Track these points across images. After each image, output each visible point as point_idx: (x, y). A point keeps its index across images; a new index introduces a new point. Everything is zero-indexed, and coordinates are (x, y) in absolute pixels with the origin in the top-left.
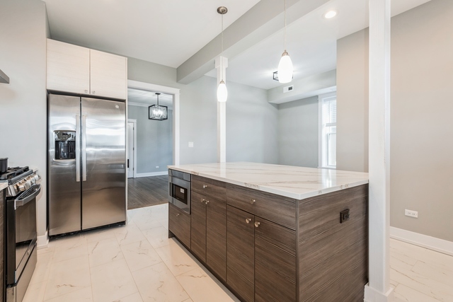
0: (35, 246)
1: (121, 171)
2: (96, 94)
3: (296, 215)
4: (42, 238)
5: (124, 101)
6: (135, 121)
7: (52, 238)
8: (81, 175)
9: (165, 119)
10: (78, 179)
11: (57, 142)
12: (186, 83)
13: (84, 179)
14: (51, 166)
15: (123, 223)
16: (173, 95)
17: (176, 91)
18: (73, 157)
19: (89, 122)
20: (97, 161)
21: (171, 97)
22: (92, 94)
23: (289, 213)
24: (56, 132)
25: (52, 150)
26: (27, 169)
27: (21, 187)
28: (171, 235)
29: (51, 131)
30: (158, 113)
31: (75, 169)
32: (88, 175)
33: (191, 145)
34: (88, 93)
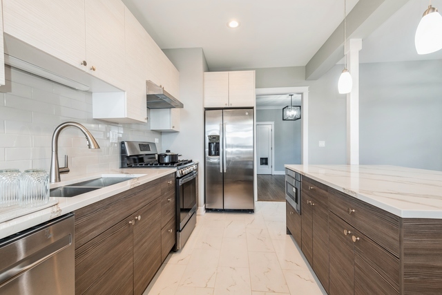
0: (195, 213)
1: (251, 167)
2: (233, 106)
3: (400, 237)
4: (201, 209)
5: (252, 108)
6: (273, 123)
7: (208, 210)
8: (223, 168)
9: (298, 119)
10: (221, 171)
11: (210, 144)
12: (315, 79)
13: (225, 171)
14: (206, 160)
15: (251, 211)
16: (302, 94)
17: (305, 90)
18: (218, 154)
19: (228, 127)
20: (233, 158)
21: (300, 95)
22: (230, 106)
23: (391, 234)
24: (210, 136)
25: (207, 150)
26: (191, 161)
27: (183, 172)
28: (289, 232)
29: (207, 136)
30: (291, 113)
31: (219, 164)
32: (227, 169)
33: (322, 144)
34: (227, 106)
